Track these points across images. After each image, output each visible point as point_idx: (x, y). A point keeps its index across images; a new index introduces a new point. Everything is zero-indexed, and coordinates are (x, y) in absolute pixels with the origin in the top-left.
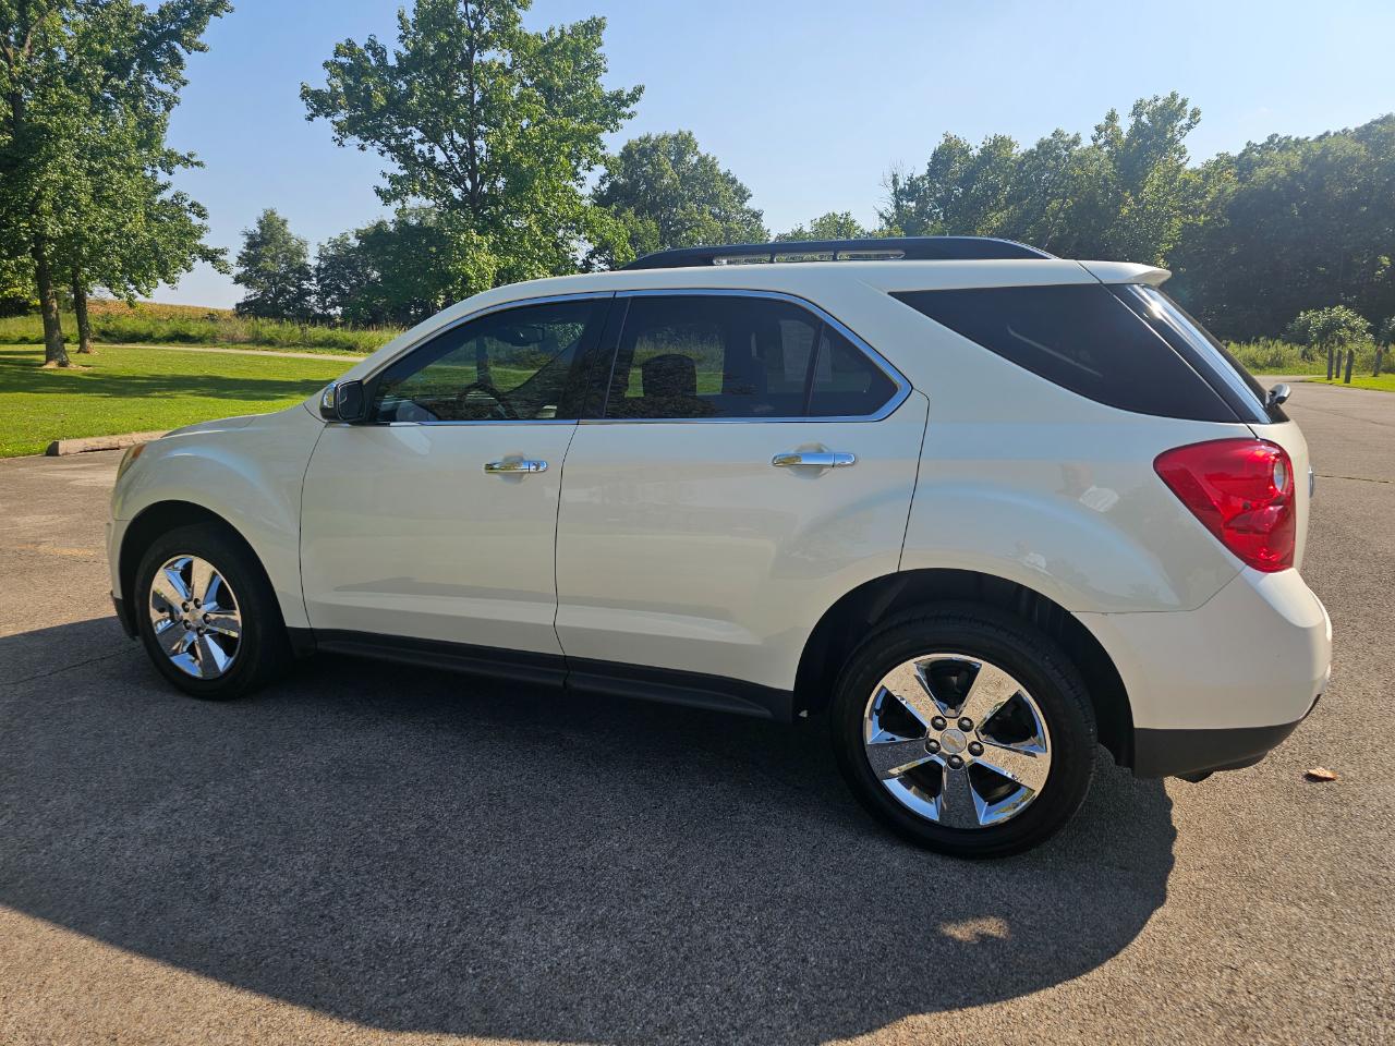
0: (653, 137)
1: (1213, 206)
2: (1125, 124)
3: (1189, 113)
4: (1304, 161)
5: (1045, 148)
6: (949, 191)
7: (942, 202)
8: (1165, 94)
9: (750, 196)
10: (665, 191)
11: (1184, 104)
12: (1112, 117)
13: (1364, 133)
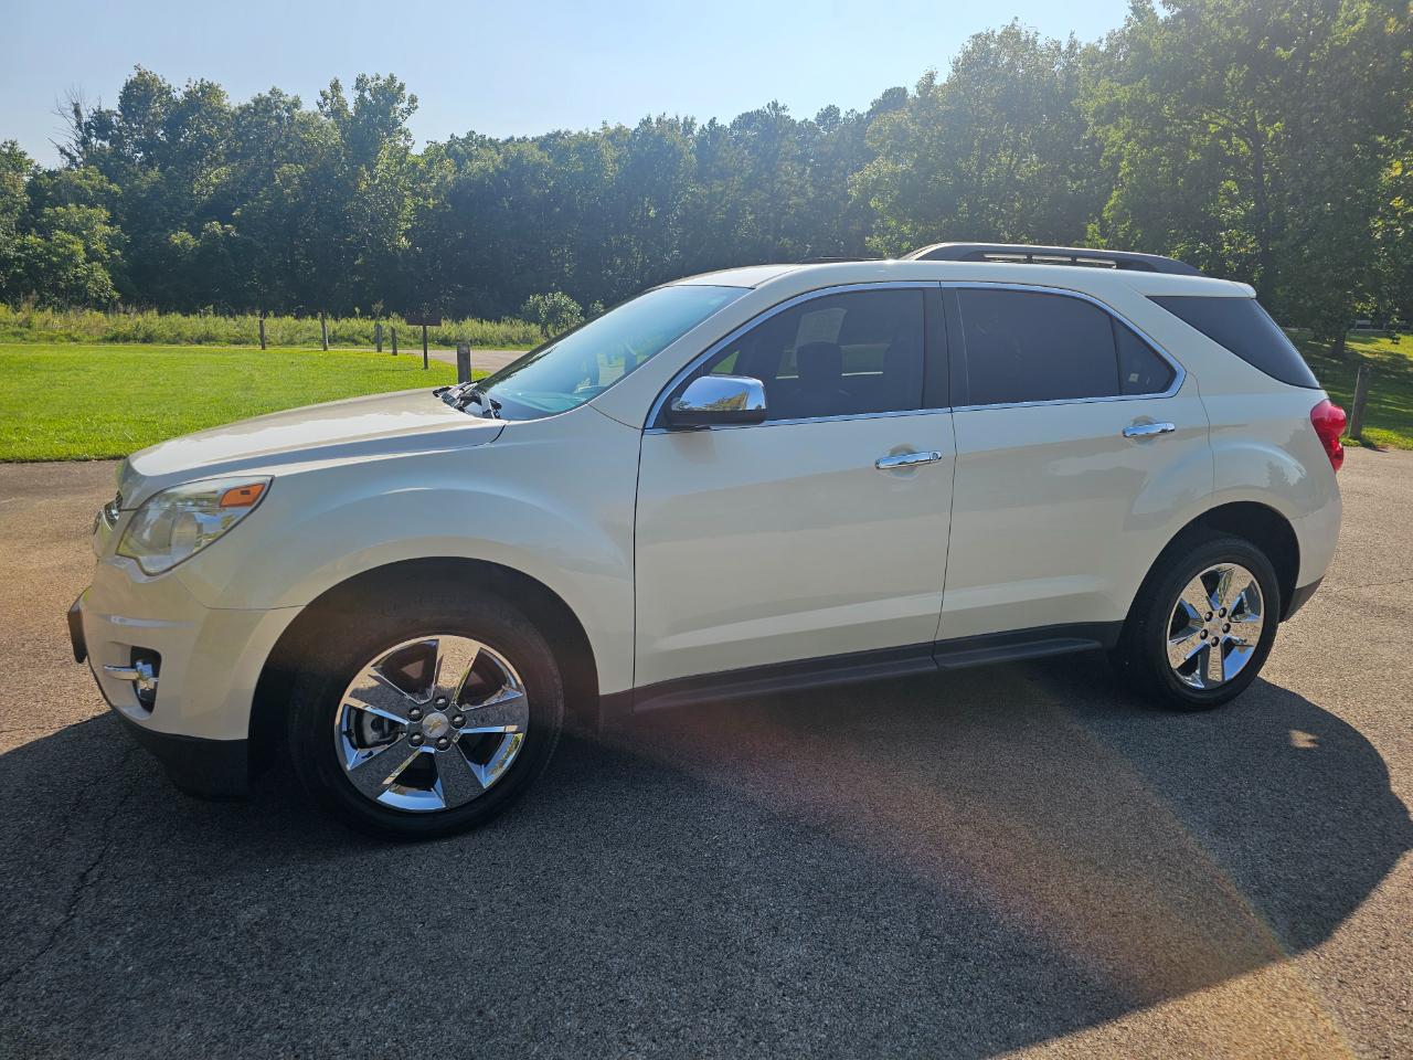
2: (350, 97)
3: (407, 97)
5: (263, 107)
11: (402, 87)
12: (335, 86)
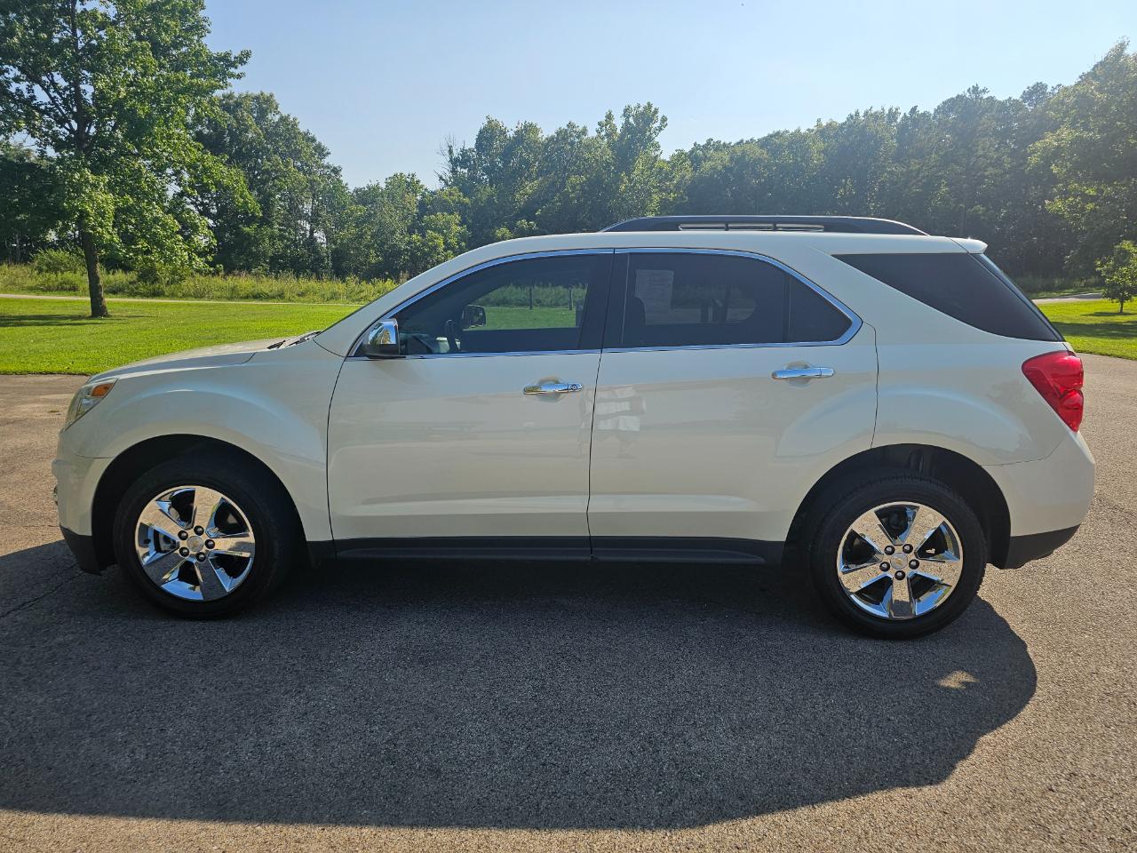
0: (236, 95)
1: (677, 187)
2: (619, 122)
3: (660, 118)
4: (732, 159)
5: (562, 136)
6: (492, 162)
7: (487, 171)
8: (644, 104)
9: (328, 153)
10: (251, 143)
11: (656, 111)
12: (609, 117)
13: (765, 143)
